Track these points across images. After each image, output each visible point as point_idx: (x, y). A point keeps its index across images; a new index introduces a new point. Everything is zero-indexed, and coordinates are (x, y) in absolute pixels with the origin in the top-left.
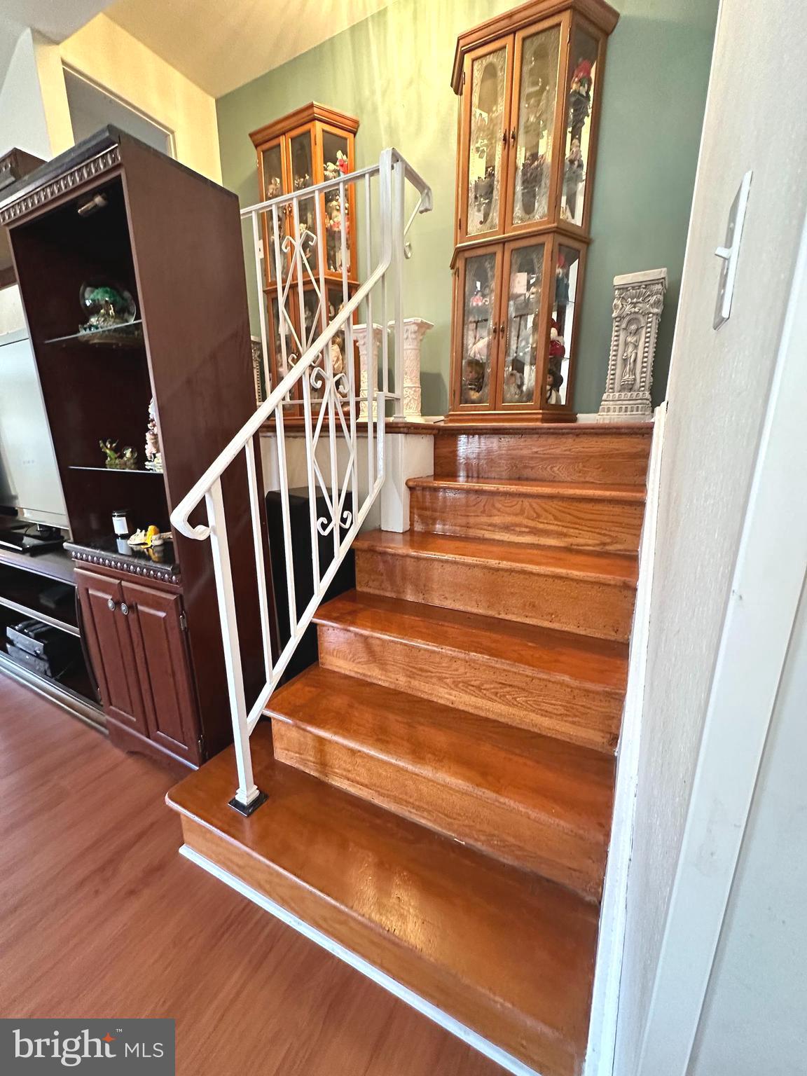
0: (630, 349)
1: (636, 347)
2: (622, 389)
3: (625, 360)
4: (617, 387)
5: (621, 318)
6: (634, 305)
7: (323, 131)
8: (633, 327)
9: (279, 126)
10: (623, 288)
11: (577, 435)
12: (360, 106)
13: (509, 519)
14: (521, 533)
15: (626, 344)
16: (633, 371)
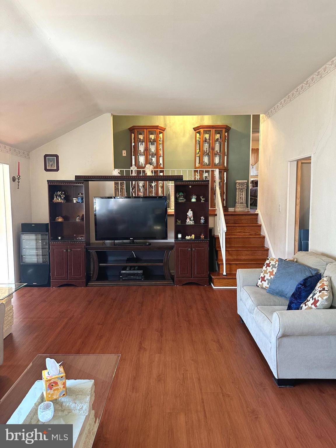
0: (241, 195)
1: (242, 195)
2: (240, 203)
3: (241, 197)
4: (239, 203)
5: (239, 189)
6: (242, 187)
7: (159, 131)
8: (242, 191)
9: (145, 127)
10: (239, 183)
11: (246, 215)
12: (165, 125)
13: (240, 231)
14: (242, 233)
15: (240, 194)
16: (242, 200)
